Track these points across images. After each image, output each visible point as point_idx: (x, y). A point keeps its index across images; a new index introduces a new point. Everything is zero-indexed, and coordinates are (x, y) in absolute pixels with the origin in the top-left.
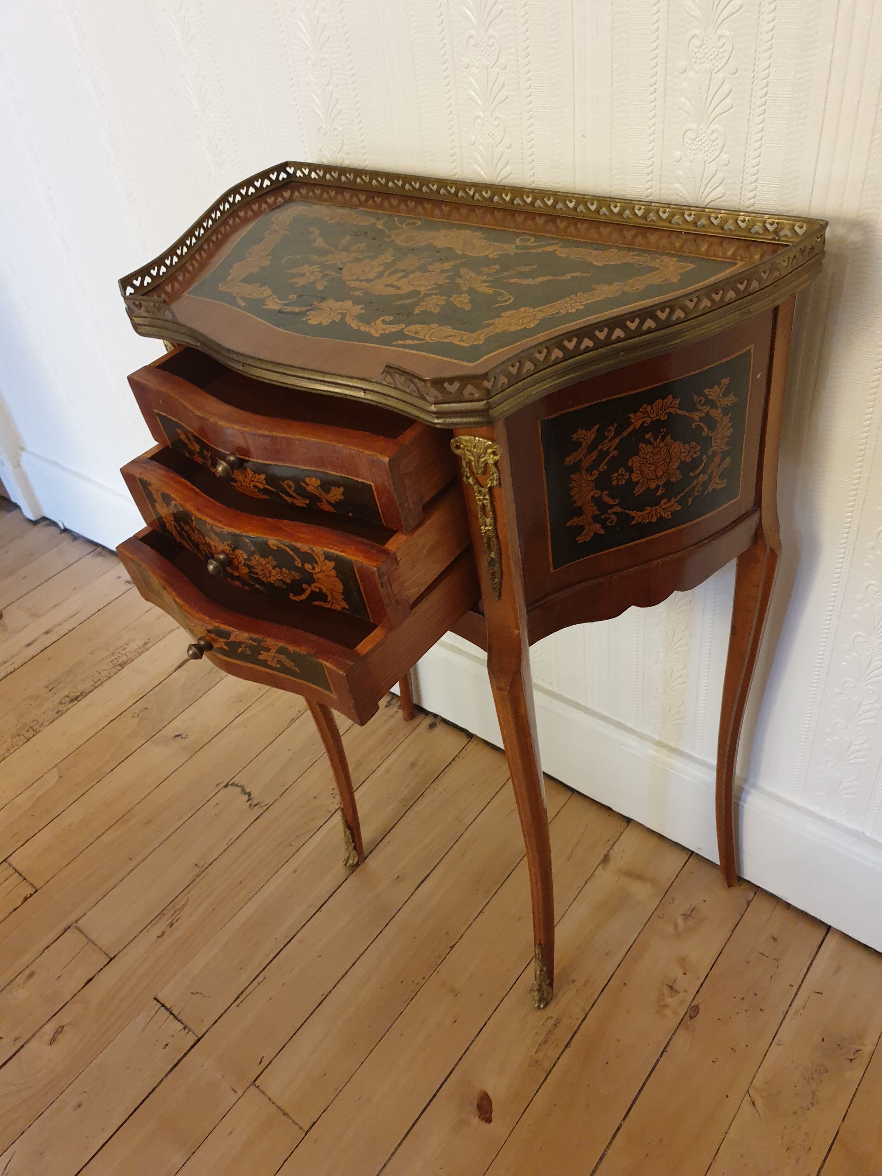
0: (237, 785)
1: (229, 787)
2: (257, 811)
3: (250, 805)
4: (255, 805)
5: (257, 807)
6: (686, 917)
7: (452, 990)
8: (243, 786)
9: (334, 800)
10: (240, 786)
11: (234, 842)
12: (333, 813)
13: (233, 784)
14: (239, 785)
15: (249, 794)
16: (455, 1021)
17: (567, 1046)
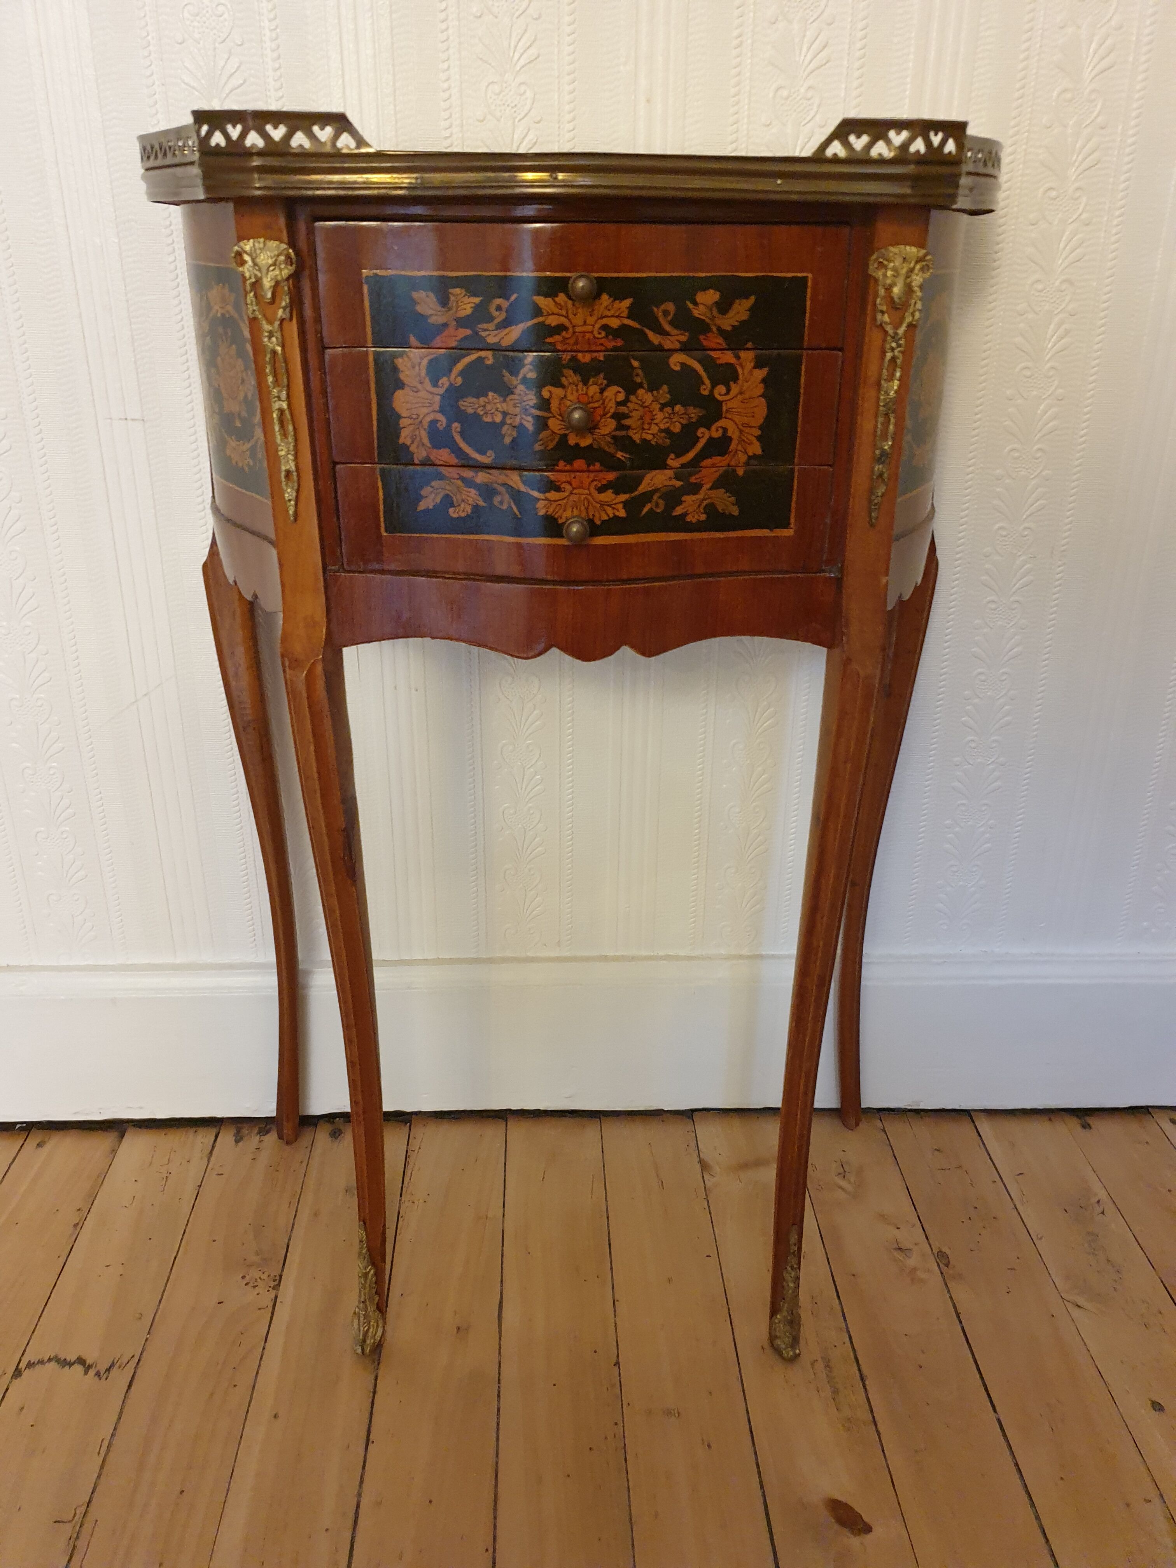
0: (41, 1362)
1: (26, 1374)
2: (120, 1378)
3: (98, 1374)
4: (108, 1370)
5: (114, 1372)
6: (843, 1175)
7: (668, 1413)
8: (56, 1356)
9: (257, 1290)
10: (50, 1360)
11: (109, 1446)
12: (270, 1308)
13: (30, 1365)
14: (46, 1359)
15: (81, 1361)
16: (709, 1446)
17: (862, 1379)
